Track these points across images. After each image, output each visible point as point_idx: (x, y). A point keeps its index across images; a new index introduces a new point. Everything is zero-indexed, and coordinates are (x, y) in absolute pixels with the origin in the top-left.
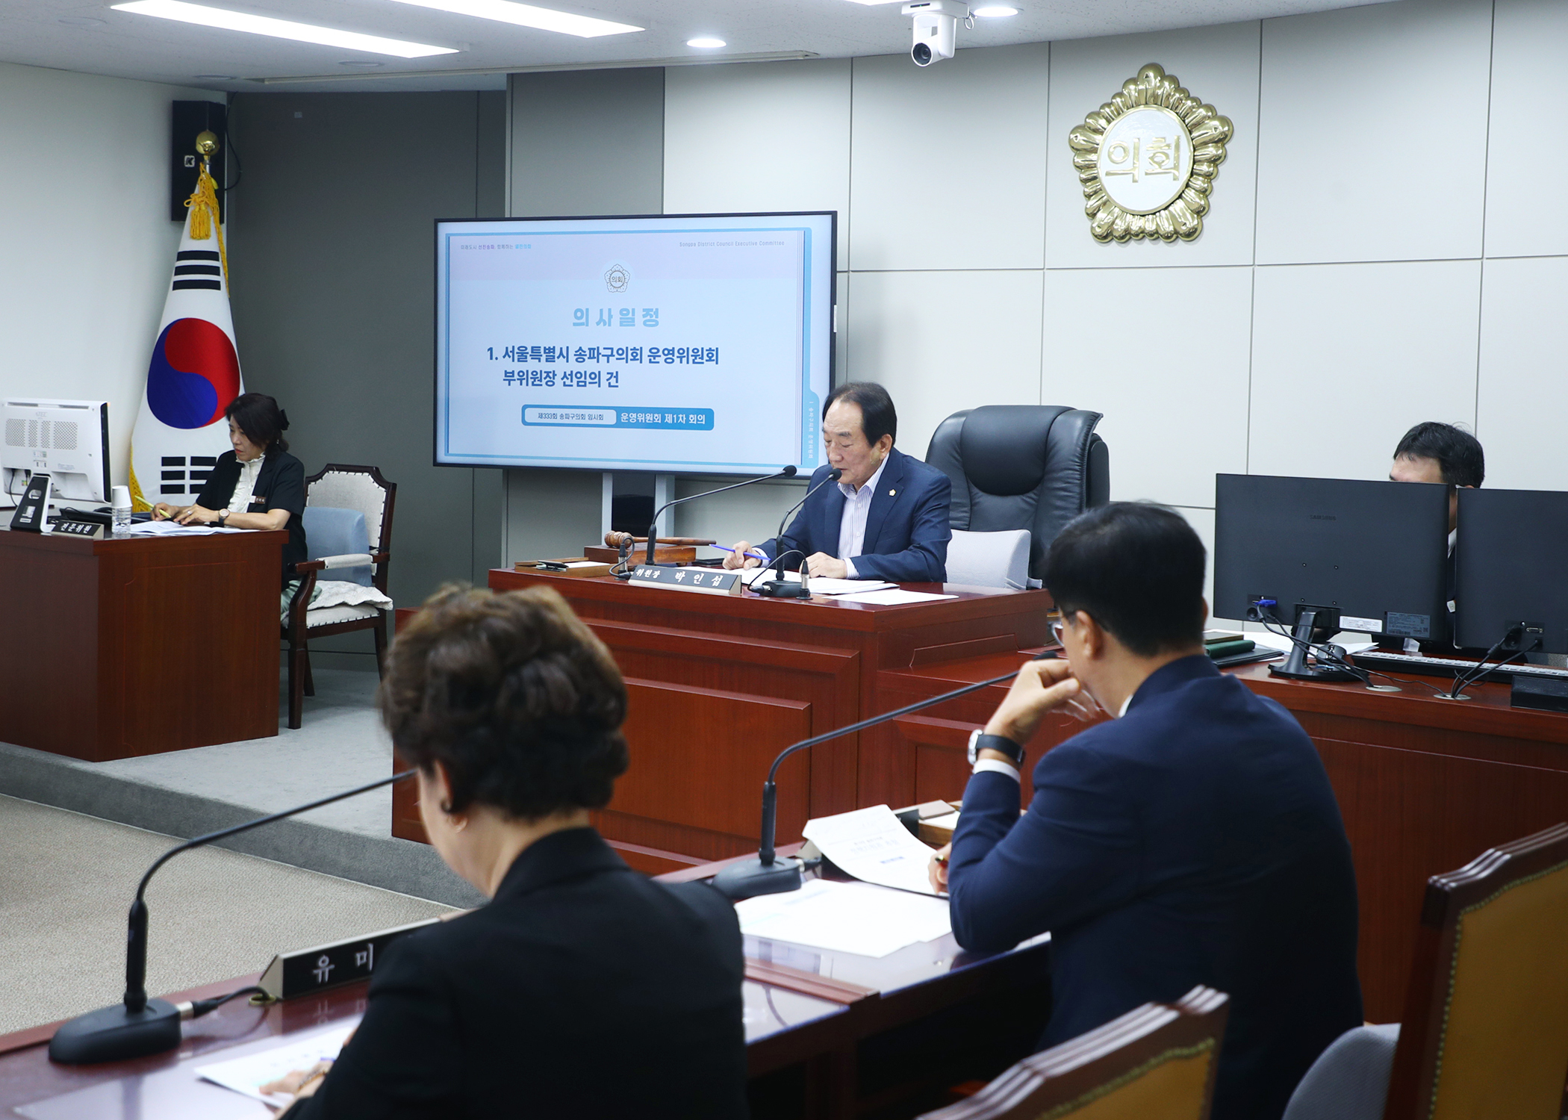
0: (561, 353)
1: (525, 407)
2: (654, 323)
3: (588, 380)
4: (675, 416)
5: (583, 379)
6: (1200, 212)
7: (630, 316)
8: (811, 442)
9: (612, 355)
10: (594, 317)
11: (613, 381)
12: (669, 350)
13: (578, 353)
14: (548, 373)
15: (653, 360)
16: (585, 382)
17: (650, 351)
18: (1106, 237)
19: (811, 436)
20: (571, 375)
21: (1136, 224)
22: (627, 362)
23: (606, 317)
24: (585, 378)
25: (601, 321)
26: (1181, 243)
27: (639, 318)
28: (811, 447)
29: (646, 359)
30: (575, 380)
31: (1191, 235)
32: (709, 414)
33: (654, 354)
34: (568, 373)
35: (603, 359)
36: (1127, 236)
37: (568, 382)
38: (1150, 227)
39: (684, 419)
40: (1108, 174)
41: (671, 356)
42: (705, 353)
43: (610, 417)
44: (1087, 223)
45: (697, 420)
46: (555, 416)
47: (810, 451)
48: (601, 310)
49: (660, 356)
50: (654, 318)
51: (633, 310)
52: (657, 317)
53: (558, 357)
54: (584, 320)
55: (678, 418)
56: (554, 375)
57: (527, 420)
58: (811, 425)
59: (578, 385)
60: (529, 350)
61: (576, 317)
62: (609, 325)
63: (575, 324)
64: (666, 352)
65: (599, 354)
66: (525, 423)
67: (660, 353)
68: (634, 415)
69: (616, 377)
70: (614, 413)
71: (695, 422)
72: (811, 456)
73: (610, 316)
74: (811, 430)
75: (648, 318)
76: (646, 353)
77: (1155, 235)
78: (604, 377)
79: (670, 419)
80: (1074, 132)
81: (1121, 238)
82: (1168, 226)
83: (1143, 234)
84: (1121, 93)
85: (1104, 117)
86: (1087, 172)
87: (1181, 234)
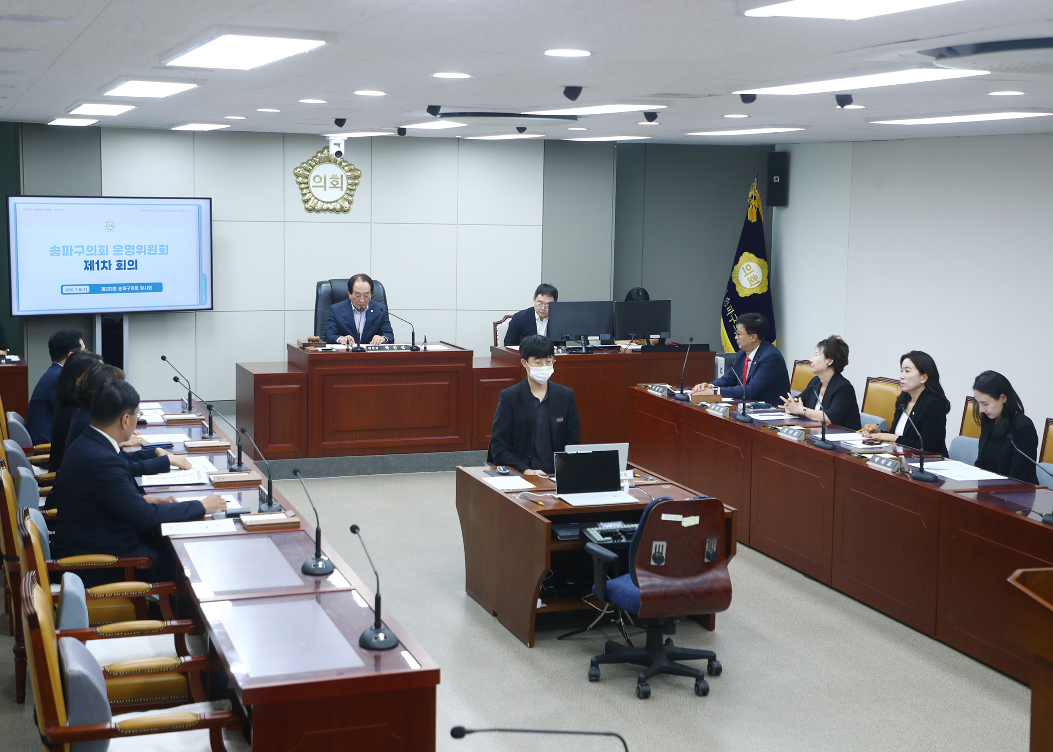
6: (350, 203)
8: (204, 294)
18: (310, 210)
19: (203, 292)
21: (325, 206)
28: (204, 296)
36: (322, 210)
38: (331, 206)
40: (313, 187)
47: (204, 298)
58: (204, 287)
72: (204, 300)
74: (204, 289)
77: (334, 210)
79: (142, 288)
80: (296, 169)
81: (318, 211)
82: (338, 207)
83: (328, 209)
84: (316, 156)
85: (310, 165)
86: (304, 185)
87: (344, 210)
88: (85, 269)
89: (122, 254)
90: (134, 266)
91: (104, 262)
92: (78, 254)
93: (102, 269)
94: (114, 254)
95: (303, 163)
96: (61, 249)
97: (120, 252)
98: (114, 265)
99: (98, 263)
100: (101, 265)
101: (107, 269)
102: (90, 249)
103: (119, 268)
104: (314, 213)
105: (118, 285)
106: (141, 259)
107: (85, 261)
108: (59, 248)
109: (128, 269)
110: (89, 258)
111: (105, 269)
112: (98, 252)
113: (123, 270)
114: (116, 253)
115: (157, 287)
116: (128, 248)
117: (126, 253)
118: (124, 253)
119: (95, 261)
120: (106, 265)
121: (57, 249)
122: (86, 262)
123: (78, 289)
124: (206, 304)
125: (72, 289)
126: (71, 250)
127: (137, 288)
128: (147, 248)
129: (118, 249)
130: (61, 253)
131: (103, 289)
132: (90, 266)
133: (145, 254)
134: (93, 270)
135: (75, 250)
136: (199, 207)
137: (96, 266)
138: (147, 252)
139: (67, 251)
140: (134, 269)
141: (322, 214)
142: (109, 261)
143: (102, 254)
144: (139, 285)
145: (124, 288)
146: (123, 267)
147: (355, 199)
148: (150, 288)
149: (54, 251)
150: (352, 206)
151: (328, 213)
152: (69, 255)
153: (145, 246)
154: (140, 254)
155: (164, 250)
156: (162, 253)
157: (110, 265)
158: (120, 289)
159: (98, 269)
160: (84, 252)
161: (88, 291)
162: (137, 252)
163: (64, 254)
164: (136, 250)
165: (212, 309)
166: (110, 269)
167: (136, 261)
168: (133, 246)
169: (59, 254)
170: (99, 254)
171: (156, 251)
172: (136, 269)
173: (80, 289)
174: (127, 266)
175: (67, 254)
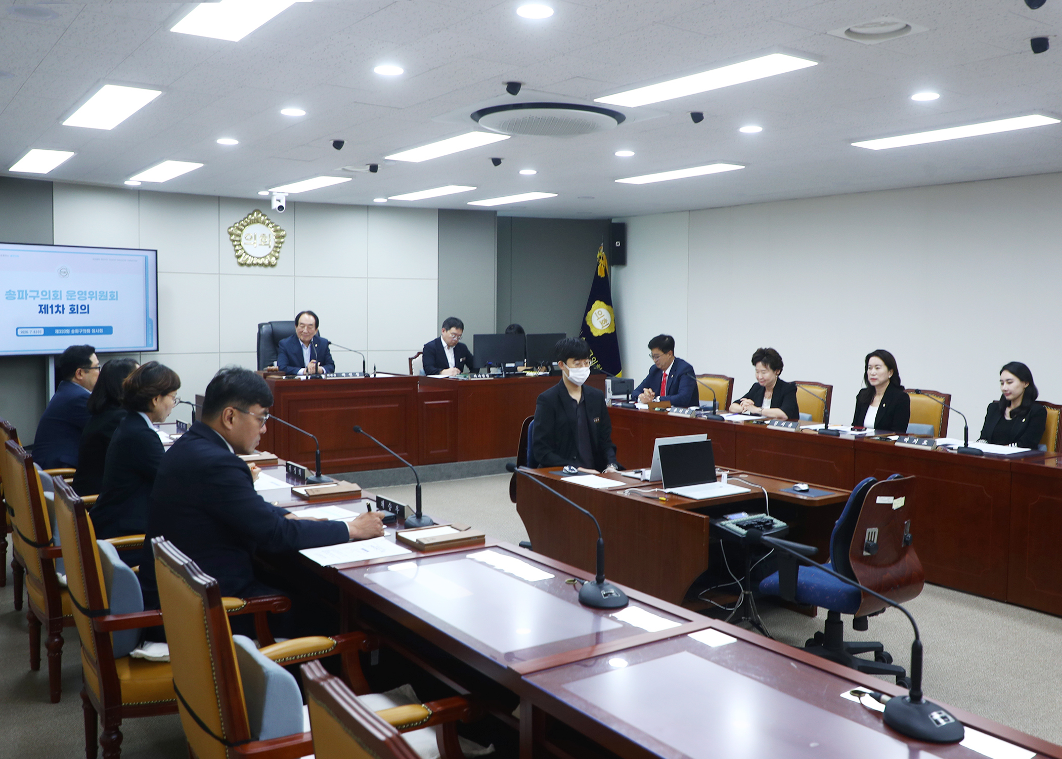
6: (277, 258)
18: (241, 265)
19: (150, 335)
21: (255, 261)
26: (269, 268)
31: (273, 266)
36: (253, 264)
38: (260, 262)
40: (245, 244)
44: (236, 259)
77: (263, 265)
79: (94, 331)
80: (230, 228)
81: (249, 265)
82: (266, 262)
83: (257, 264)
84: (247, 218)
85: (242, 225)
86: (236, 242)
87: (270, 265)
88: (40, 312)
89: (75, 299)
90: (86, 310)
91: (58, 306)
92: (33, 298)
93: (56, 312)
94: (68, 299)
95: (236, 223)
96: (17, 293)
97: (73, 297)
98: (67, 310)
99: (52, 307)
100: (55, 309)
101: (60, 312)
102: (44, 293)
103: (72, 312)
104: (245, 267)
105: (71, 328)
106: (93, 304)
107: (39, 305)
108: (14, 292)
109: (81, 313)
110: (44, 303)
111: (58, 312)
112: (52, 297)
113: (76, 314)
114: (69, 297)
115: (108, 330)
116: (80, 293)
117: (79, 298)
118: (77, 298)
119: (49, 306)
120: (60, 309)
121: (12, 293)
122: (41, 306)
123: (33, 332)
125: (27, 332)
126: (26, 295)
127: (89, 331)
128: (98, 294)
129: (71, 294)
130: (17, 296)
131: (57, 331)
132: (44, 309)
133: (96, 299)
134: (48, 313)
135: (30, 294)
136: (146, 258)
137: (50, 310)
138: (98, 297)
139: (23, 295)
140: (86, 313)
141: (252, 267)
142: (63, 306)
143: (55, 298)
144: (91, 328)
145: (77, 331)
146: (76, 311)
147: (281, 255)
148: (101, 331)
149: (10, 295)
150: (279, 261)
151: (257, 267)
152: (23, 299)
153: (96, 292)
154: (91, 299)
155: (114, 296)
156: (112, 299)
157: (63, 309)
158: (73, 331)
159: (52, 313)
160: (39, 297)
161: (43, 333)
162: (89, 297)
163: (19, 298)
164: (88, 295)
165: (158, 350)
166: (63, 313)
167: (88, 306)
168: (85, 292)
169: (15, 298)
170: (53, 299)
171: (107, 297)
172: (88, 313)
173: (34, 332)
174: (80, 310)
175: (22, 298)
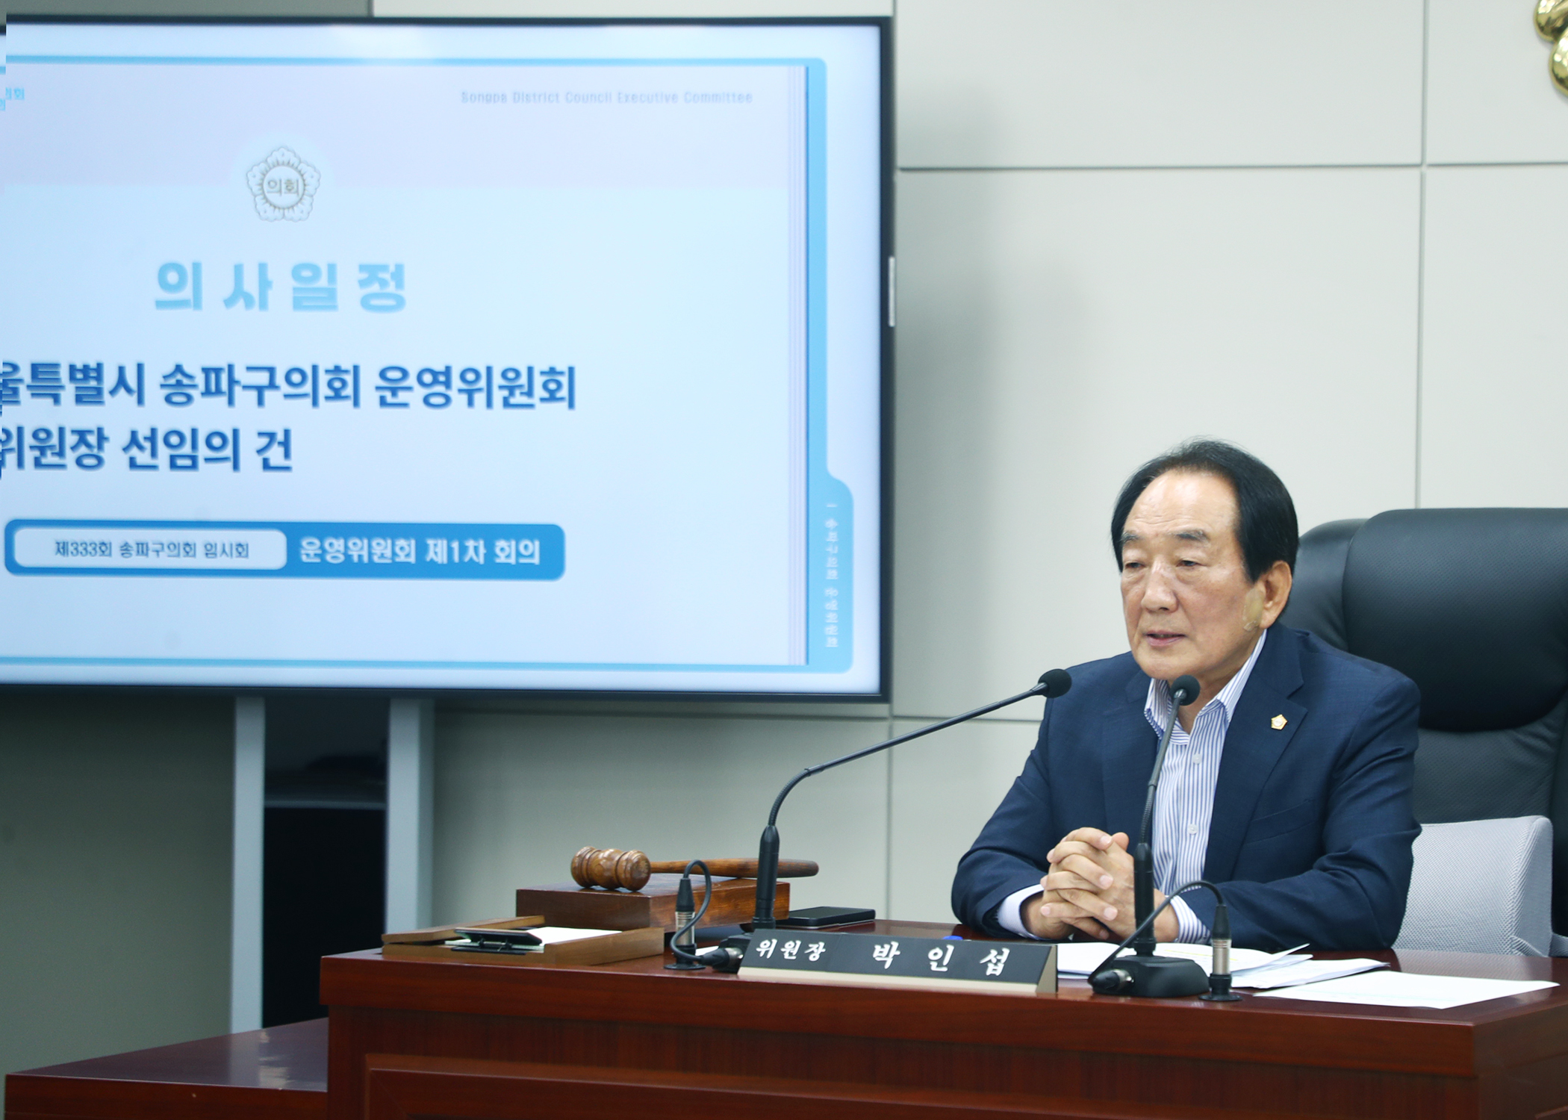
0: (122, 382)
1: (13, 526)
2: (391, 302)
3: (203, 451)
4: (455, 545)
5: (187, 449)
7: (323, 282)
8: (832, 605)
9: (272, 385)
10: (217, 285)
11: (276, 455)
12: (435, 374)
13: (172, 381)
14: (82, 434)
15: (389, 399)
16: (194, 459)
17: (382, 374)
19: (832, 593)
20: (152, 438)
22: (315, 403)
23: (251, 285)
24: (194, 446)
25: (238, 295)
27: (348, 290)
28: (832, 617)
29: (369, 394)
30: (163, 453)
32: (551, 539)
33: (393, 382)
34: (143, 432)
35: (245, 398)
37: (144, 458)
39: (482, 551)
41: (440, 389)
42: (539, 381)
43: (271, 549)
45: (519, 554)
46: (104, 548)
47: (831, 630)
48: (238, 270)
49: (409, 389)
50: (391, 288)
51: (332, 268)
52: (400, 284)
53: (113, 392)
54: (187, 293)
55: (463, 550)
56: (102, 438)
57: (21, 558)
58: (832, 562)
59: (173, 466)
60: (25, 373)
61: (164, 284)
62: (263, 305)
63: (161, 304)
64: (428, 378)
65: (232, 382)
66: (13, 567)
67: (412, 381)
68: (339, 544)
69: (286, 444)
70: (279, 539)
71: (512, 561)
72: (832, 642)
73: (265, 284)
74: (832, 574)
75: (375, 288)
76: (369, 380)
78: (250, 443)
124: (843, 661)
